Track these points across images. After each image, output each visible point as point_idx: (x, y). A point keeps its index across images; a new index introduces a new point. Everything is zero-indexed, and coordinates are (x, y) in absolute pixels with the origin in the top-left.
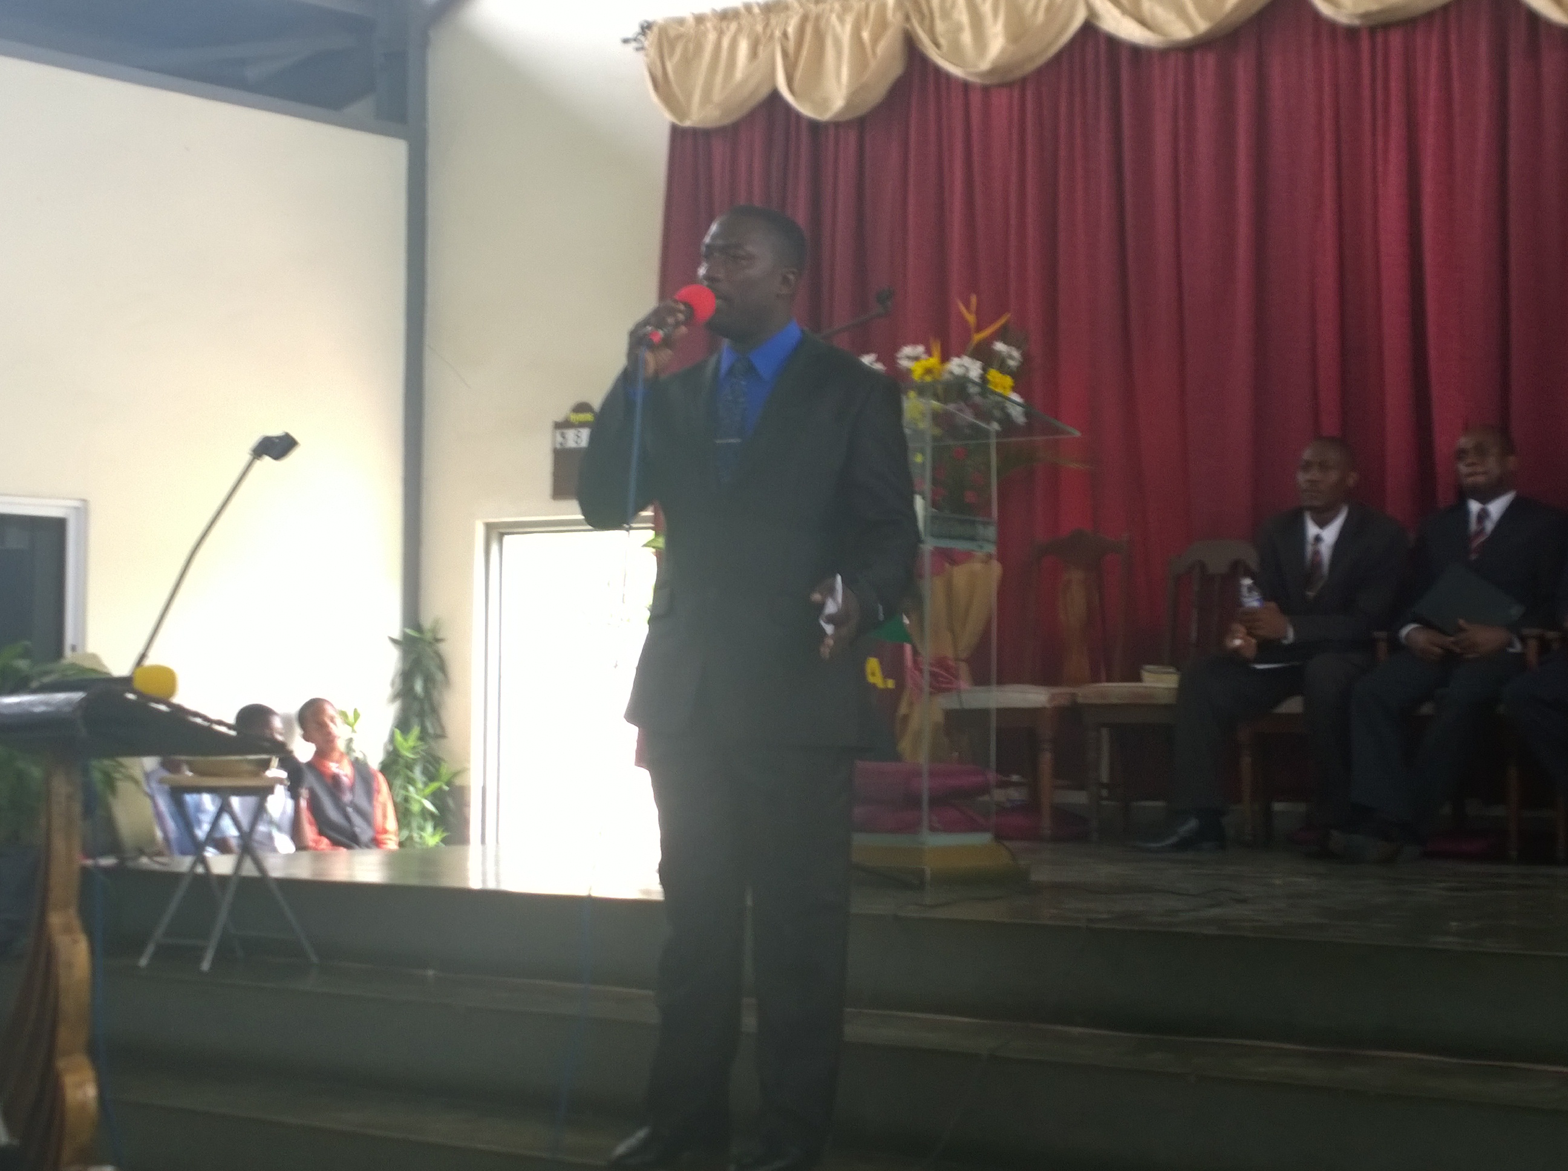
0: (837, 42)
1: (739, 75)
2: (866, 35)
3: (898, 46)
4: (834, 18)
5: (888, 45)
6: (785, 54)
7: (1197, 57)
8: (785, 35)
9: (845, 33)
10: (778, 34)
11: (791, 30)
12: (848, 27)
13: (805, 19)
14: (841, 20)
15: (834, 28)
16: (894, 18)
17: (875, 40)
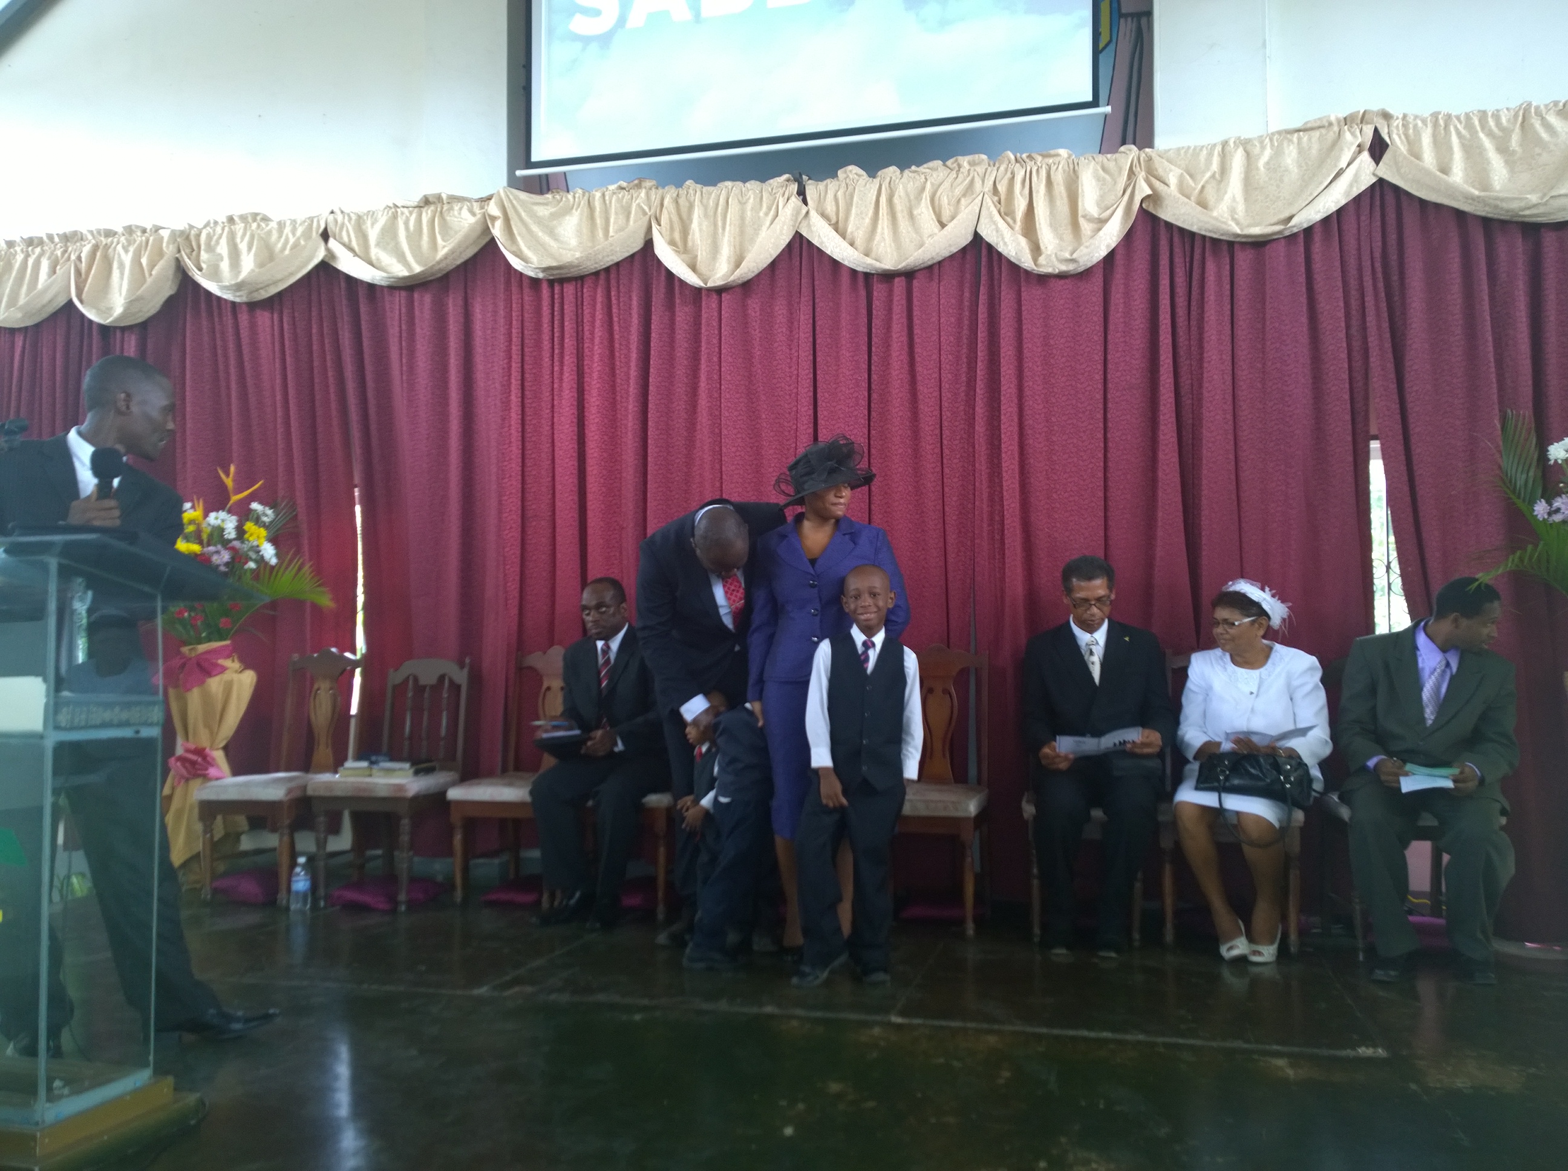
0: (122, 266)
1: (40, 286)
2: (144, 261)
3: (171, 272)
4: (119, 248)
5: (163, 268)
6: (78, 272)
7: (416, 295)
8: (79, 258)
9: (127, 259)
10: (73, 257)
11: (83, 255)
12: (130, 254)
13: (96, 248)
14: (126, 251)
15: (119, 255)
16: (169, 250)
17: (152, 266)
